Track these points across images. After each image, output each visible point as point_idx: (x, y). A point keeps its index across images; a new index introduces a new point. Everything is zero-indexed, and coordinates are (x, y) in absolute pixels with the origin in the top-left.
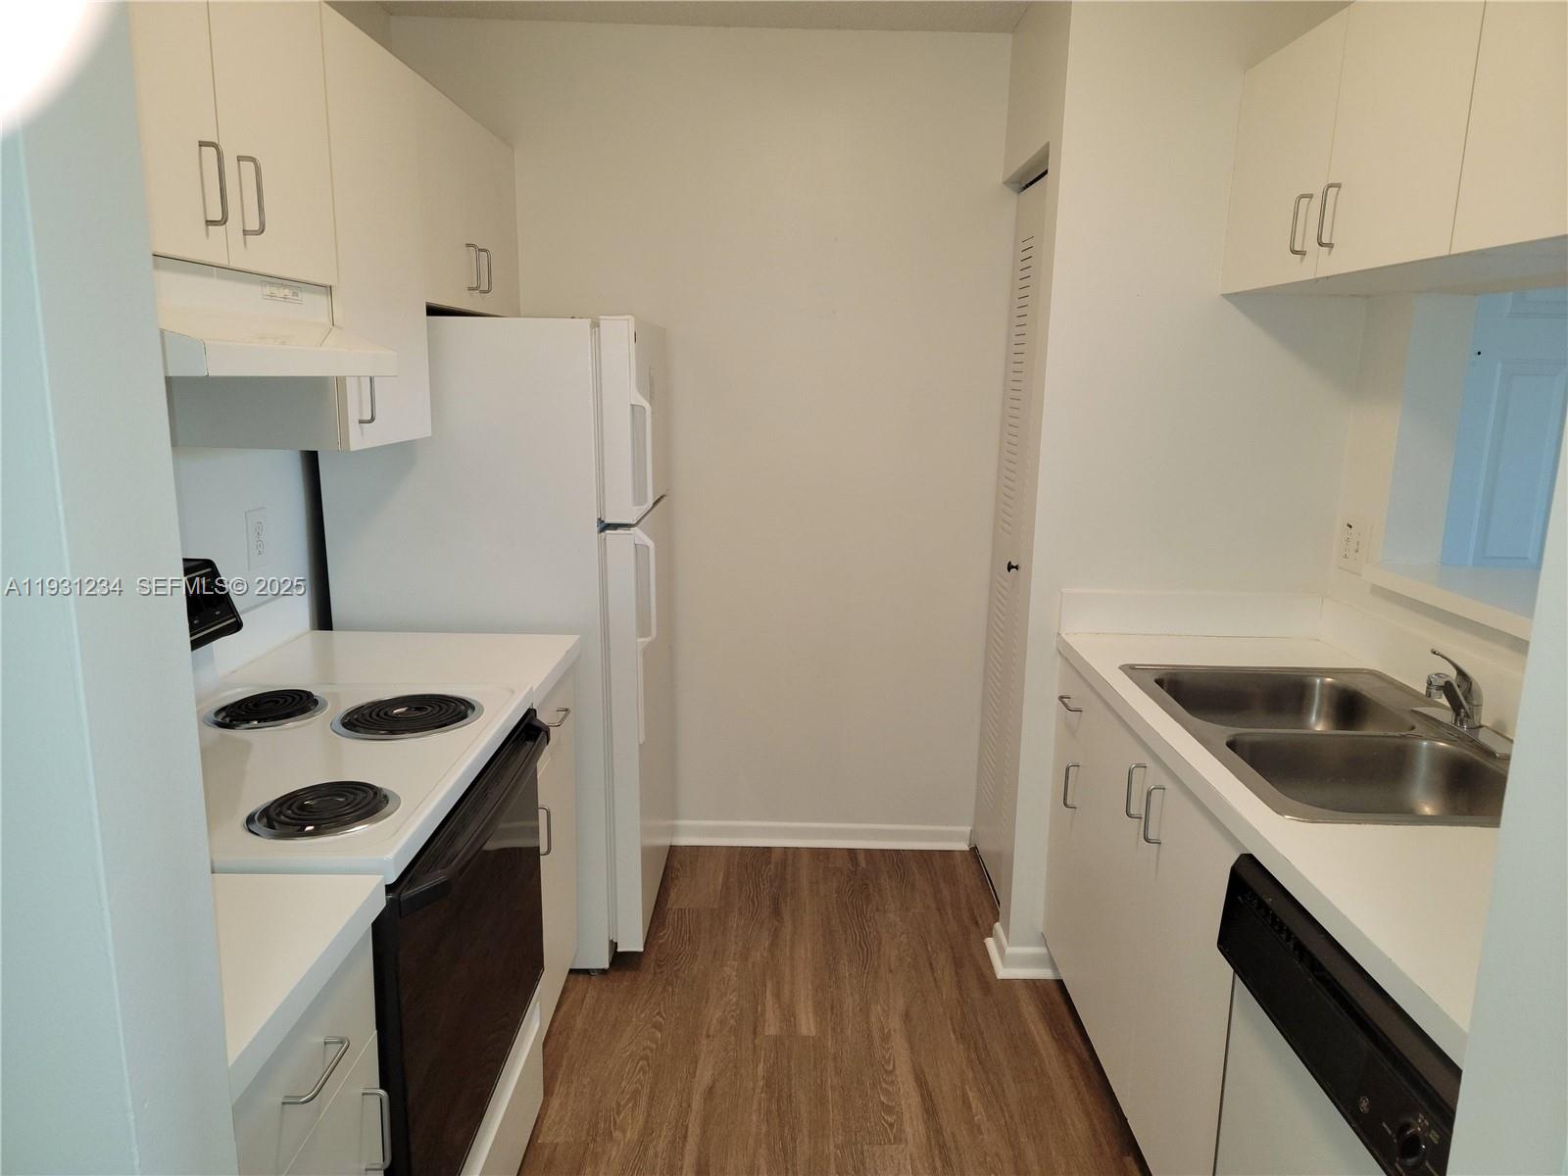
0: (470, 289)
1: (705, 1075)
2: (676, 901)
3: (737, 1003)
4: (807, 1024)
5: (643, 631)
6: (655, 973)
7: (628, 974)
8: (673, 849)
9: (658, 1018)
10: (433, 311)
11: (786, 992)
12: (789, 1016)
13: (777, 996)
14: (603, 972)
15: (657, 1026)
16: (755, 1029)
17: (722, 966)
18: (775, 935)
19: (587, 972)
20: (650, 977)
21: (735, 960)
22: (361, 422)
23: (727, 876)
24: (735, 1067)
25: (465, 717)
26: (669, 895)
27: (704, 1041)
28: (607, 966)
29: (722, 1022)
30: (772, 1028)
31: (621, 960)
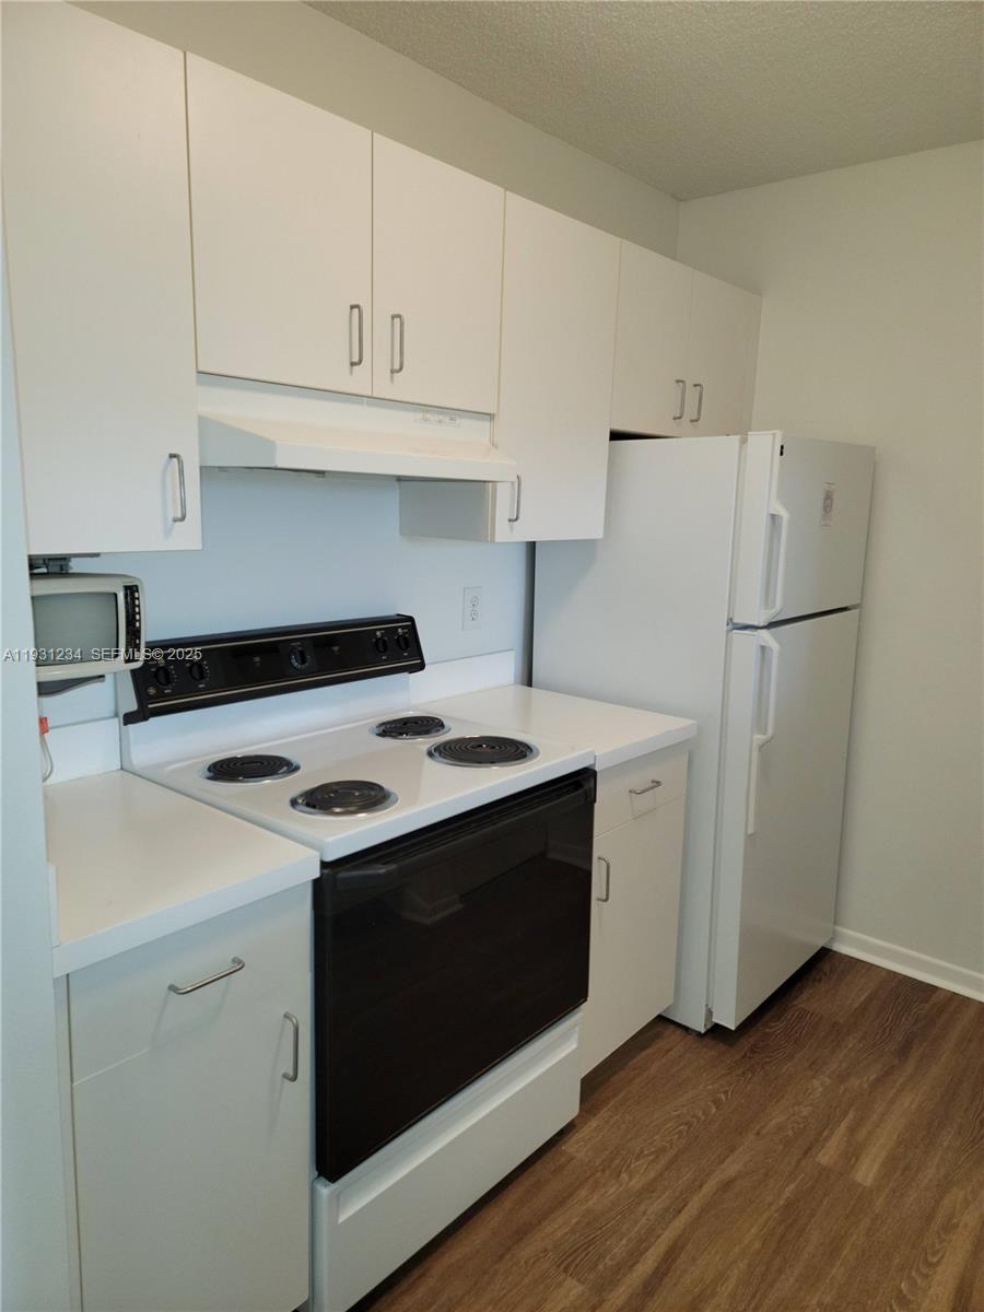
1: (732, 1167)
2: (809, 1001)
3: (805, 1117)
4: (867, 1172)
6: (745, 1055)
7: (721, 1045)
8: (824, 954)
9: (723, 1096)
10: (616, 436)
11: (862, 1134)
12: (852, 1154)
13: (852, 1130)
14: (699, 1034)
15: (717, 1103)
16: (809, 1149)
17: (813, 1077)
18: (888, 1072)
19: (686, 1029)
20: (738, 1057)
21: (829, 1077)
22: (510, 520)
23: (870, 999)
24: (766, 1175)
26: (802, 993)
27: (751, 1136)
28: (703, 1031)
29: (780, 1128)
30: (827, 1155)
31: (716, 1031)
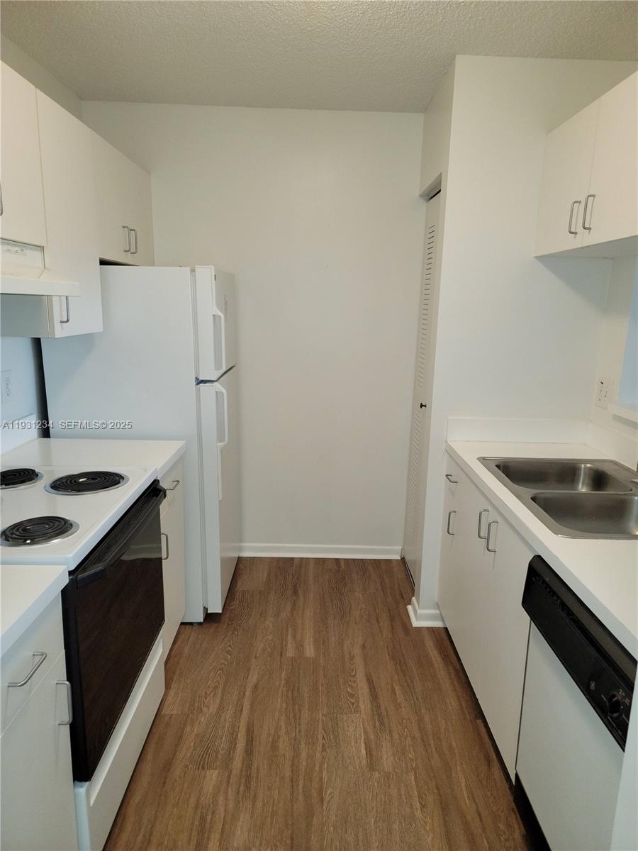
0: (125, 251)
1: (253, 678)
2: (242, 586)
3: (272, 640)
4: (310, 651)
5: (221, 439)
6: (228, 624)
7: (213, 624)
8: (240, 559)
9: (229, 648)
10: (103, 262)
11: (299, 636)
12: (300, 647)
13: (294, 636)
14: (200, 624)
15: (228, 652)
16: (281, 653)
17: (265, 620)
18: (294, 605)
19: (191, 624)
20: (225, 626)
21: (272, 617)
22: (61, 322)
23: (269, 574)
24: (270, 673)
25: (119, 483)
26: (237, 583)
27: (253, 660)
28: (202, 621)
29: (264, 650)
30: (290, 652)
31: (210, 618)
